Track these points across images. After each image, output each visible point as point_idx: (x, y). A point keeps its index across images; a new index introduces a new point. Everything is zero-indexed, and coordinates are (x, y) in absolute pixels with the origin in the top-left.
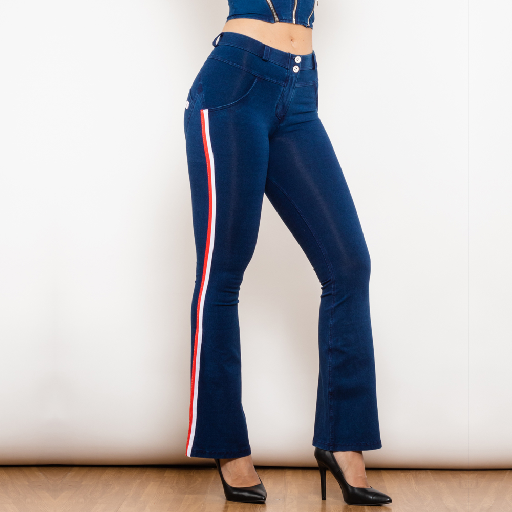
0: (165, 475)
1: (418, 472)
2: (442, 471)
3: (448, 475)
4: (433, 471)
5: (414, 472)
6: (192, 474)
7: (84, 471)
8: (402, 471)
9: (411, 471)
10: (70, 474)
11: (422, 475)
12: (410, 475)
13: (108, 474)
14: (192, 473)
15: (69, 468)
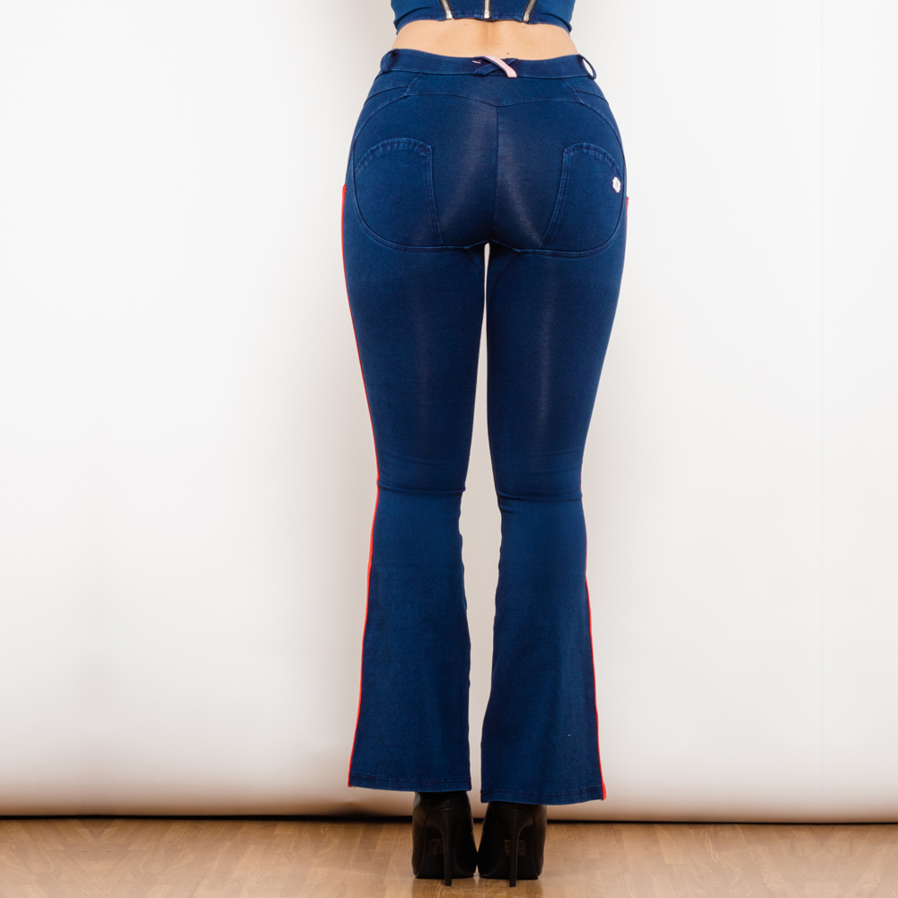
0: (275, 833)
1: (719, 827)
2: (762, 826)
3: (772, 833)
4: (745, 826)
5: (711, 828)
6: (322, 831)
7: (133, 825)
8: (691, 826)
9: (707, 826)
10: (109, 831)
11: (726, 832)
12: (705, 832)
13: (176, 832)
14: (322, 829)
15: (107, 822)
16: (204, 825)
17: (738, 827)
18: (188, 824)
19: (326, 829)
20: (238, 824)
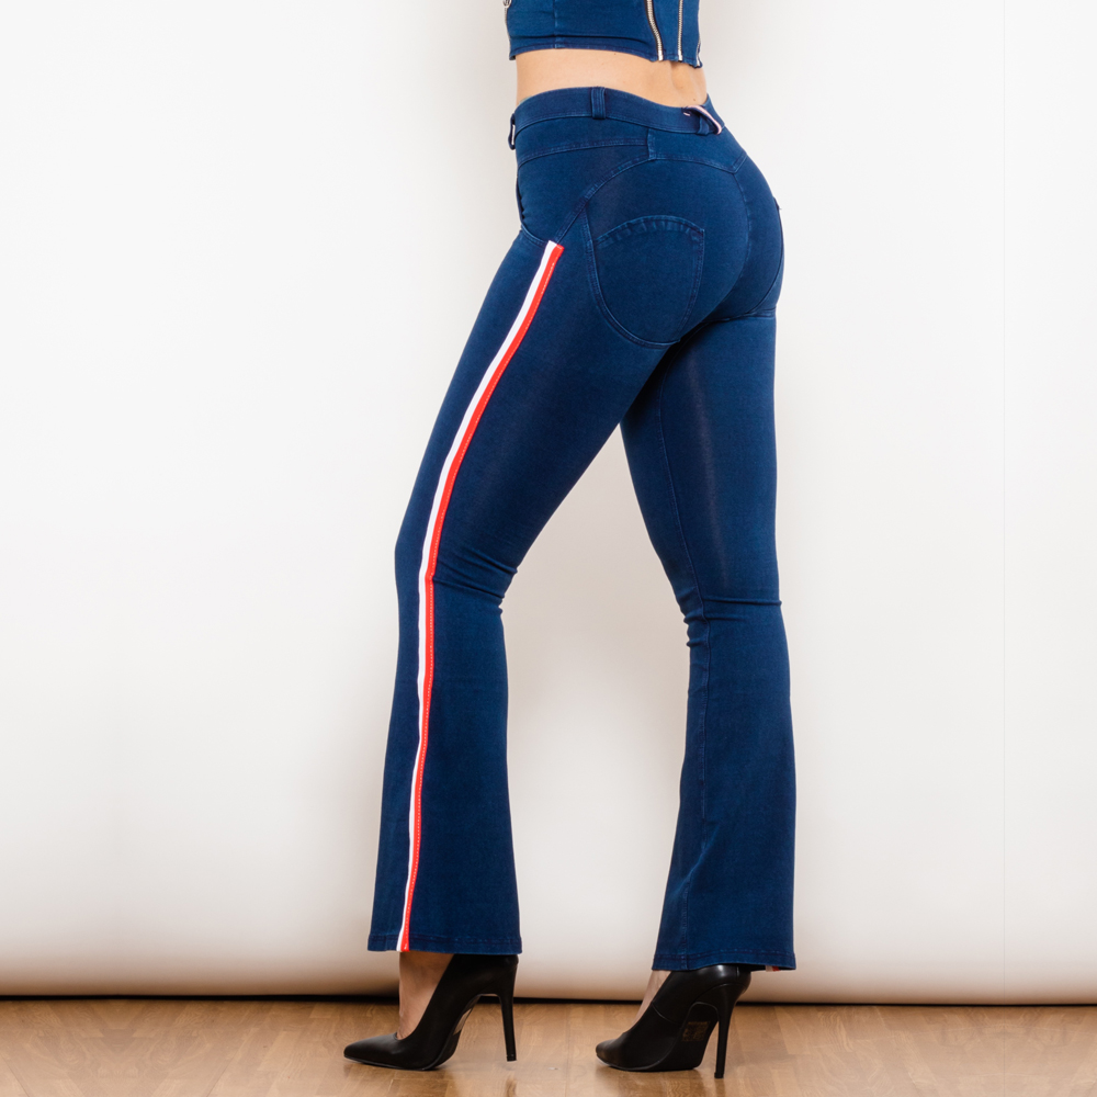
1: (854, 1009)
2: (906, 1009)
3: (919, 1016)
5: (844, 1011)
9: (839, 1009)
12: (836, 1016)
13: (190, 1015)
14: (369, 1012)
16: (224, 1008)
17: (876, 1009)
18: (205, 1006)
19: (374, 1012)
20: (266, 1006)
